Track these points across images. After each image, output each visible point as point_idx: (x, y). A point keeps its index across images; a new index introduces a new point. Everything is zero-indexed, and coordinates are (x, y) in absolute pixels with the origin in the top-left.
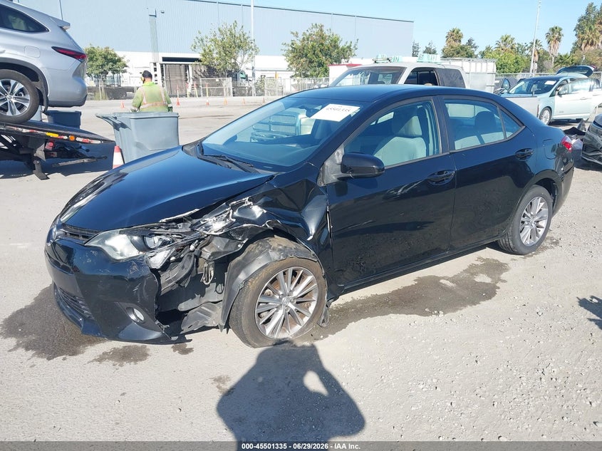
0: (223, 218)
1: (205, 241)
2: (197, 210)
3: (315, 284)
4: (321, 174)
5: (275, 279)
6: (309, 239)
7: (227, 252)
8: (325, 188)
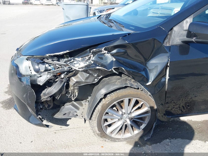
0: (86, 60)
1: (72, 73)
2: (68, 51)
3: (150, 114)
4: (169, 36)
5: (122, 101)
6: (148, 84)
7: (87, 82)
8: (169, 48)
